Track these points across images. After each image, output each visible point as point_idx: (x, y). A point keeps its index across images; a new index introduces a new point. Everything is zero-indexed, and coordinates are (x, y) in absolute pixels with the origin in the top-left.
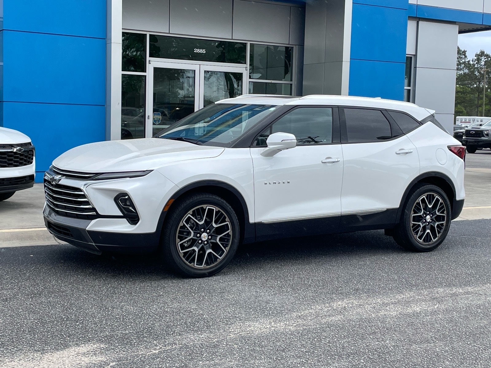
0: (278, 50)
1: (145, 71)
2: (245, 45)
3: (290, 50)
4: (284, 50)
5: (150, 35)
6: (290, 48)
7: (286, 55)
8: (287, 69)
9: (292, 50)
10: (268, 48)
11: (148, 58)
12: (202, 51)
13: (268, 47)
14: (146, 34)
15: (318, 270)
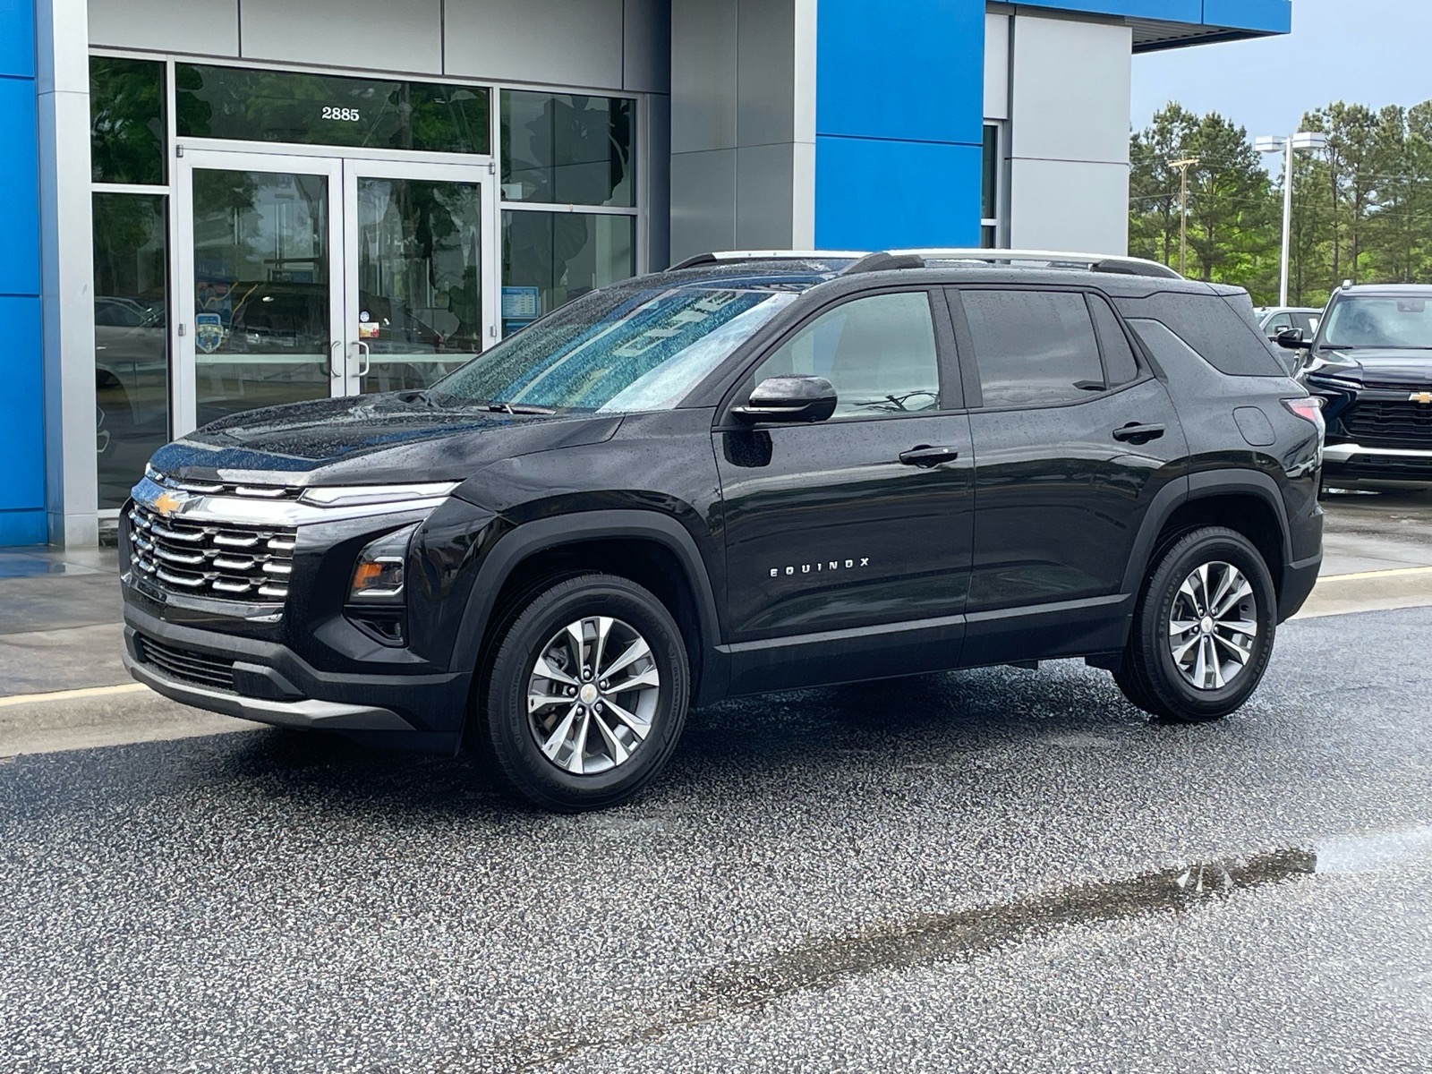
0: (587, 108)
1: (164, 182)
2: (483, 94)
4: (606, 107)
5: (177, 64)
8: (619, 167)
10: (554, 102)
11: (173, 139)
12: (347, 114)
13: (553, 100)
14: (165, 63)
15: (786, 816)
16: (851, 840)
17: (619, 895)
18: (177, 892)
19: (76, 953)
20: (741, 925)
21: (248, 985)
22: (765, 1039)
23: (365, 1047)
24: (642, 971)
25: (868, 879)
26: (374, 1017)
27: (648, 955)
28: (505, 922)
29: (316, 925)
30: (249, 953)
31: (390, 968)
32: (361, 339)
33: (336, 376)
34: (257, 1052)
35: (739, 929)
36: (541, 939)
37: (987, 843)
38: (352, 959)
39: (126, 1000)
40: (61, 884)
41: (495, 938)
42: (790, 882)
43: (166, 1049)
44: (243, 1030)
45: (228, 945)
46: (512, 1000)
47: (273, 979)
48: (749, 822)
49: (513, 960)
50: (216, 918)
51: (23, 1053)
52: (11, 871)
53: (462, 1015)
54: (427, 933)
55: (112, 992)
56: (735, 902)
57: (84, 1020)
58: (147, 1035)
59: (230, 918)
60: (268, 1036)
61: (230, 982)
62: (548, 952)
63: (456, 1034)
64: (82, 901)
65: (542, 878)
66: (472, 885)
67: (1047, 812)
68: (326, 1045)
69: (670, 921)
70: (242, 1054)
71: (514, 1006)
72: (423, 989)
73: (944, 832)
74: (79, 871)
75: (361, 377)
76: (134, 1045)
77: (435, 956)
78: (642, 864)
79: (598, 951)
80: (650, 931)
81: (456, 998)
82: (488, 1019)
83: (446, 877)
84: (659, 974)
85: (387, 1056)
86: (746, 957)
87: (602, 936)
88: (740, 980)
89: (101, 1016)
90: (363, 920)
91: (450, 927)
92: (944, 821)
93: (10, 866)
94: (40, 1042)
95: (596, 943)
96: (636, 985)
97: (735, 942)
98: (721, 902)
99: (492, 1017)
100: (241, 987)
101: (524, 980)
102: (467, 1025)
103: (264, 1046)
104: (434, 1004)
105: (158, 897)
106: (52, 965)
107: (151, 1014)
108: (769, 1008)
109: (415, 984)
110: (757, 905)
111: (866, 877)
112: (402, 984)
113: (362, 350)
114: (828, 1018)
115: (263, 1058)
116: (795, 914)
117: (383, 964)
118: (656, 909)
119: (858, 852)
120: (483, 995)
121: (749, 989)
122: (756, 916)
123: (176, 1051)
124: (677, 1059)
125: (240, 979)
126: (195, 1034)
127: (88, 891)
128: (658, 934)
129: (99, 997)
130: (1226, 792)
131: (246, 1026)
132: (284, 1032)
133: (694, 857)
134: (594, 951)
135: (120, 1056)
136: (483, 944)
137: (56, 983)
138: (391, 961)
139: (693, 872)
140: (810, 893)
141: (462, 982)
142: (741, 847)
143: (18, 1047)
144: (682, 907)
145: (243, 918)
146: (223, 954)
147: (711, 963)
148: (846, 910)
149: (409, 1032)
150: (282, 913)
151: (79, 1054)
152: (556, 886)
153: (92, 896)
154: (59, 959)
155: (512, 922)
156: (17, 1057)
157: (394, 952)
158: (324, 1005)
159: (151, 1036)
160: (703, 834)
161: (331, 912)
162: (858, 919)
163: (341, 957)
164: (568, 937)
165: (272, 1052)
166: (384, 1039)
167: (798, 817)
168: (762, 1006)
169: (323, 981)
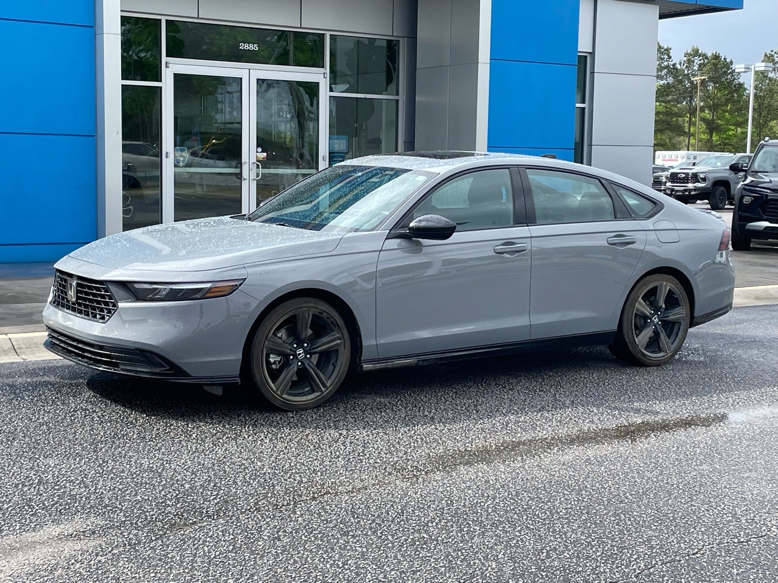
3: (395, 45)
6: (394, 43)
7: (389, 54)
9: (397, 45)
15: (445, 394)
16: (475, 406)
17: (356, 428)
18: (141, 421)
19: (89, 447)
20: (414, 443)
21: (170, 463)
22: (416, 493)
23: (222, 491)
24: (362, 462)
25: (481, 424)
26: (228, 479)
27: (366, 455)
28: (298, 438)
29: (206, 437)
30: (172, 449)
31: (239, 457)
32: (257, 161)
33: (245, 179)
34: (170, 492)
35: (412, 444)
36: (314, 446)
37: (543, 408)
38: (221, 453)
39: (111, 468)
40: (85, 416)
41: (292, 445)
42: (441, 424)
43: (127, 490)
44: (165, 482)
45: (163, 445)
46: (296, 473)
47: (182, 461)
48: (426, 396)
49: (299, 455)
50: (158, 434)
51: (59, 490)
52: (62, 409)
53: (271, 479)
54: (260, 442)
55: (104, 464)
56: (413, 432)
57: (90, 476)
58: (119, 484)
59: (165, 433)
60: (177, 485)
61: (161, 462)
62: (317, 452)
63: (267, 487)
64: (95, 424)
65: (319, 420)
66: (285, 422)
67: (576, 395)
68: (204, 490)
69: (379, 440)
70: (163, 493)
71: (297, 475)
72: (254, 467)
73: (523, 403)
74: (95, 410)
75: (257, 180)
76: (112, 488)
77: (262, 452)
78: (369, 414)
79: (341, 453)
80: (368, 444)
81: (269, 471)
82: (283, 481)
83: (273, 418)
84: (370, 463)
85: (232, 496)
86: (413, 457)
87: (345, 446)
88: (409, 467)
89: (98, 475)
90: (229, 436)
91: (271, 440)
92: (523, 399)
93: (62, 407)
94: (68, 485)
95: (341, 449)
96: (358, 468)
97: (409, 450)
98: (406, 432)
99: (285, 480)
100: (166, 464)
101: (303, 465)
102: (273, 483)
103: (174, 490)
104: (258, 474)
105: (132, 423)
106: (77, 452)
107: (122, 474)
108: (420, 480)
109: (250, 464)
110: (423, 434)
111: (479, 422)
112: (244, 464)
113: (258, 167)
114: (448, 485)
115: (172, 495)
116: (441, 439)
117: (236, 455)
118: (373, 435)
119: (477, 412)
120: (282, 471)
121: (413, 471)
122: (422, 439)
123: (131, 491)
124: (371, 501)
125: (166, 460)
126: (142, 483)
127: (98, 419)
128: (372, 446)
129: (98, 466)
130: (669, 388)
131: (166, 481)
132: (185, 484)
133: (396, 412)
134: (340, 453)
135: (105, 492)
136: (286, 448)
137: (78, 459)
138: (240, 454)
139: (394, 418)
140: (450, 429)
141: (273, 464)
142: (420, 408)
143: (57, 487)
144: (386, 434)
145: (171, 433)
146: (160, 449)
147: (396, 459)
148: (467, 437)
149: (244, 485)
150: (191, 431)
151: (85, 491)
152: (326, 423)
153: (99, 422)
154: (80, 449)
155: (301, 439)
156: (56, 491)
157: (242, 450)
158: (205, 473)
159: (120, 484)
160: (402, 401)
161: (214, 432)
162: (472, 442)
163: (217, 452)
164: (328, 446)
165: (177, 492)
166: (232, 488)
167: (451, 394)
168: (418, 479)
169: (206, 462)
